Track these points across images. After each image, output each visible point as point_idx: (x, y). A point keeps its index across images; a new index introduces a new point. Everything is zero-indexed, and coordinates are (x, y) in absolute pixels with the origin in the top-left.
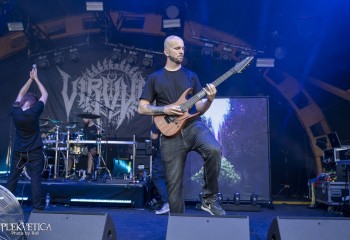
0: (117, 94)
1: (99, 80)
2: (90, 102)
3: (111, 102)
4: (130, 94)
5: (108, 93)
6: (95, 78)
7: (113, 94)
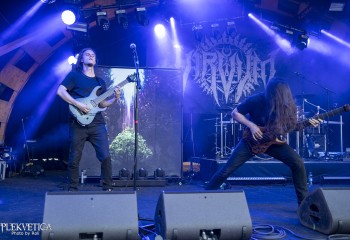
0: (233, 70)
1: (214, 55)
2: (206, 77)
3: (227, 78)
4: (245, 70)
5: (224, 68)
6: (210, 51)
7: (229, 70)
